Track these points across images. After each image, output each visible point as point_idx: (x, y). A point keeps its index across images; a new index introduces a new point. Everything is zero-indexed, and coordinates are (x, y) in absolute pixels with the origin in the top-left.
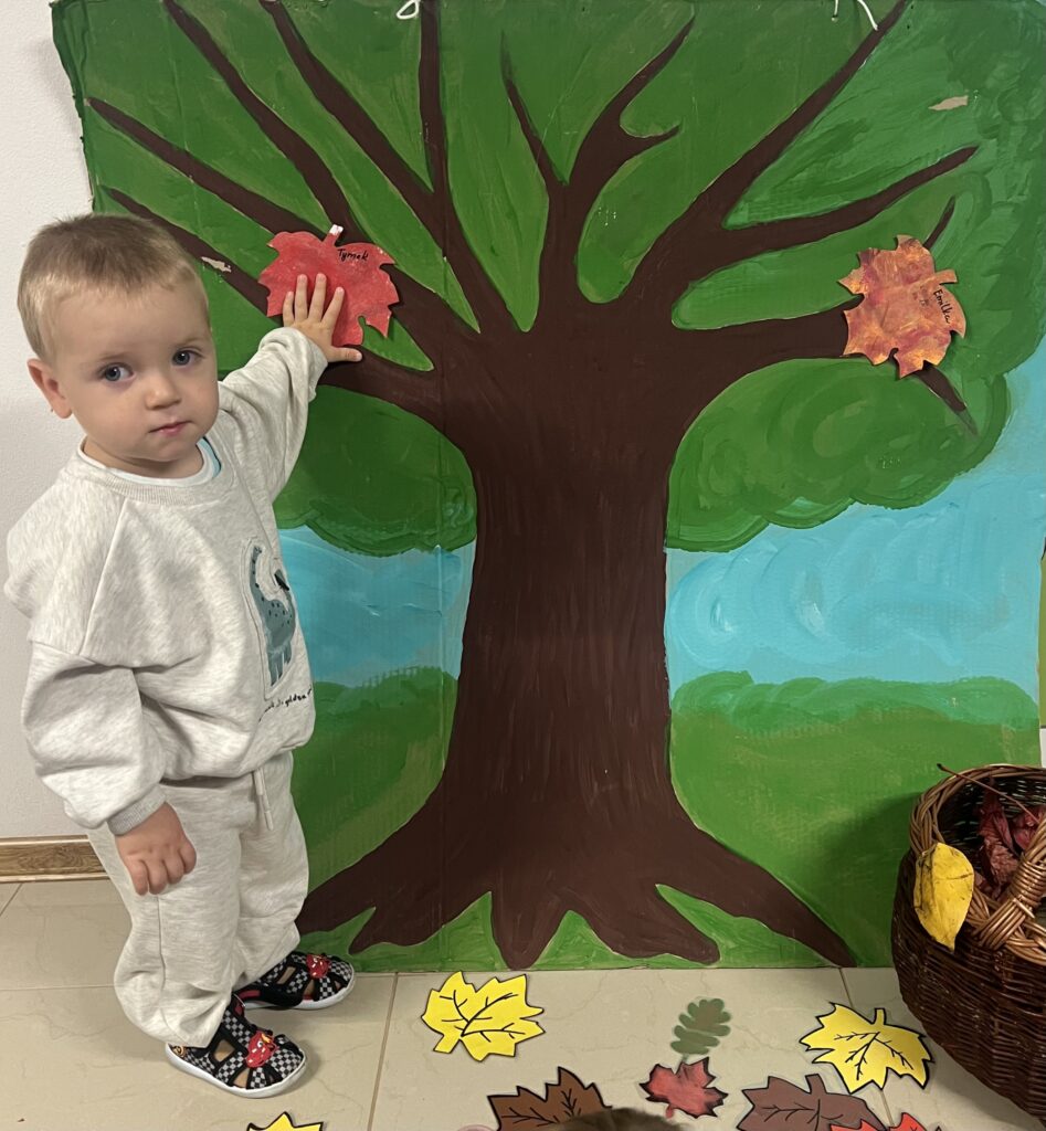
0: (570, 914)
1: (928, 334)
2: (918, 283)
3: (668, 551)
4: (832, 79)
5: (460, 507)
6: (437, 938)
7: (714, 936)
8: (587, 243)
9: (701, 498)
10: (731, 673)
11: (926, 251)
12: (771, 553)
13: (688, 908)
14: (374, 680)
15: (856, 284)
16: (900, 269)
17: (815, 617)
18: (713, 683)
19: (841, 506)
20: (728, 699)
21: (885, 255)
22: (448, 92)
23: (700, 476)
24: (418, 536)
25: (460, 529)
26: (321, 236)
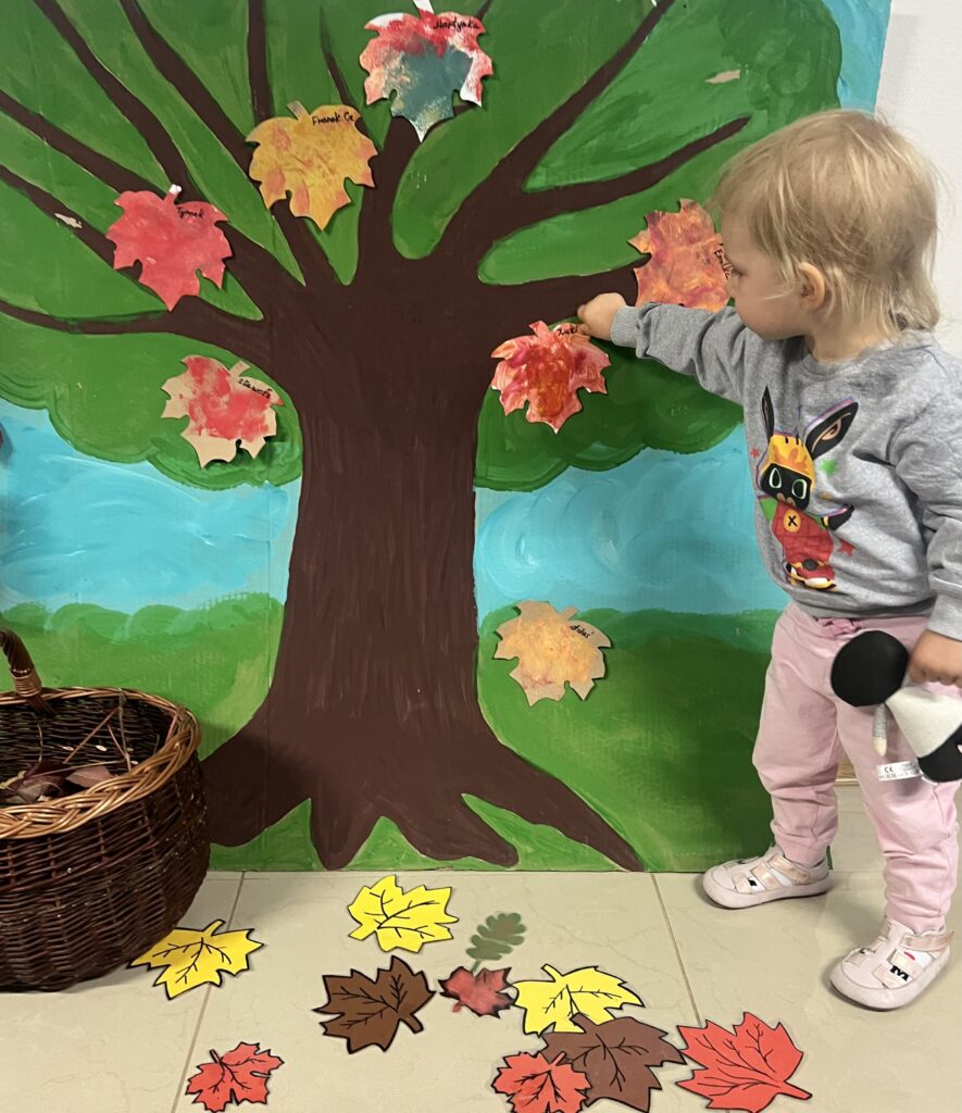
0: (382, 819)
1: (712, 290)
2: (700, 244)
3: (477, 490)
5: (288, 446)
6: (260, 839)
7: (513, 840)
8: (401, 205)
9: (508, 441)
11: (706, 213)
12: (571, 493)
14: (208, 603)
15: (643, 243)
16: (683, 230)
17: (611, 553)
19: (635, 450)
21: (669, 218)
22: (274, 63)
23: (506, 421)
24: (249, 472)
25: (287, 467)
26: (162, 195)
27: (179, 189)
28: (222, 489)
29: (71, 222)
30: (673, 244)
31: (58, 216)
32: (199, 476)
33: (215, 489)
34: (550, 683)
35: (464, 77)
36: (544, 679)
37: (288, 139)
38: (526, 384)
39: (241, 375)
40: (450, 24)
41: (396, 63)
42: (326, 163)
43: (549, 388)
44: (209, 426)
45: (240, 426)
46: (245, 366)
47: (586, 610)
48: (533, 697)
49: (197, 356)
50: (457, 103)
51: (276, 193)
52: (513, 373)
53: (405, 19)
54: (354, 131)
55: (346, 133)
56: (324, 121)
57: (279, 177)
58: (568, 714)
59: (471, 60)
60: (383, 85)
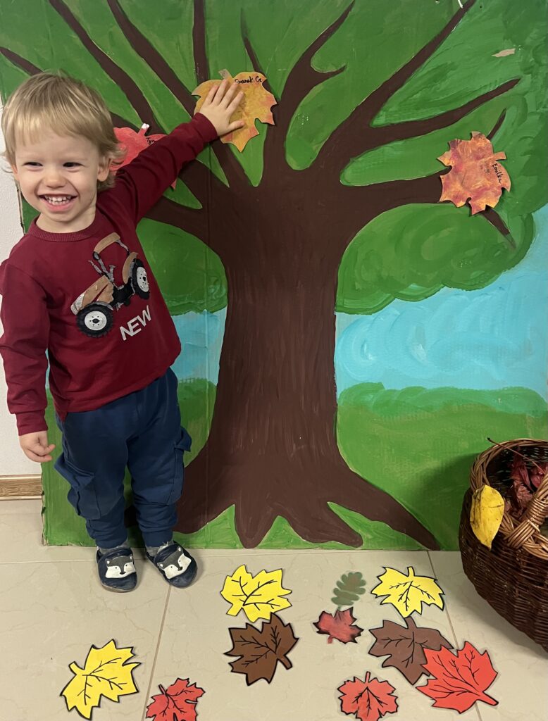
0: (279, 518)
1: (489, 189)
2: (483, 160)
3: (337, 314)
4: (435, 38)
5: (218, 287)
6: (204, 530)
7: (359, 531)
8: (291, 136)
9: (356, 284)
10: (372, 383)
11: (488, 141)
12: (396, 315)
13: (345, 516)
15: (447, 160)
16: (472, 151)
17: (421, 352)
18: (361, 389)
19: (437, 288)
20: (370, 398)
21: (464, 143)
22: (210, 45)
23: (356, 271)
24: (193, 305)
25: (218, 301)
26: (137, 130)
27: (148, 126)
28: (177, 315)
30: (466, 160)
42: (243, 109)
54: (262, 89)
55: (256, 90)
56: (242, 82)
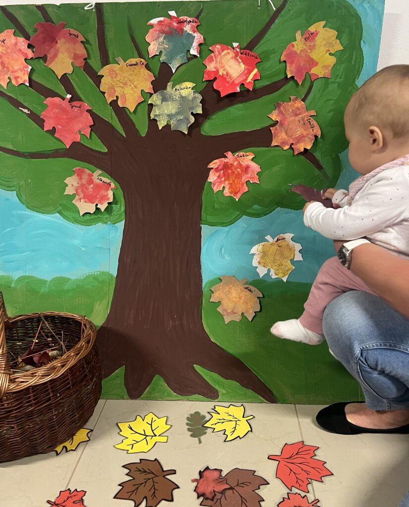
0: (157, 376)
1: (306, 137)
2: (300, 116)
3: (202, 226)
5: (118, 206)
7: (217, 387)
9: (215, 205)
11: (303, 103)
12: (244, 227)
13: (206, 375)
14: (82, 276)
15: (274, 116)
16: (292, 110)
19: (273, 208)
21: (286, 104)
22: (108, 40)
23: (215, 195)
24: (101, 218)
25: (118, 216)
26: (63, 99)
27: (71, 96)
28: (90, 225)
29: (26, 111)
30: (288, 117)
31: (20, 108)
32: (80, 219)
33: (86, 226)
34: (235, 313)
35: (192, 45)
36: (232, 312)
37: (116, 73)
38: (223, 179)
39: (99, 176)
40: (184, 22)
41: (161, 39)
42: (133, 83)
43: (234, 181)
44: (84, 198)
45: (98, 198)
46: (100, 172)
47: (252, 280)
48: (227, 320)
49: (79, 168)
50: (189, 56)
51: (112, 97)
52: (217, 174)
53: (164, 20)
54: (145, 70)
55: (141, 70)
56: (131, 65)
57: (113, 90)
58: (243, 328)
59: (195, 36)
60: (156, 49)
